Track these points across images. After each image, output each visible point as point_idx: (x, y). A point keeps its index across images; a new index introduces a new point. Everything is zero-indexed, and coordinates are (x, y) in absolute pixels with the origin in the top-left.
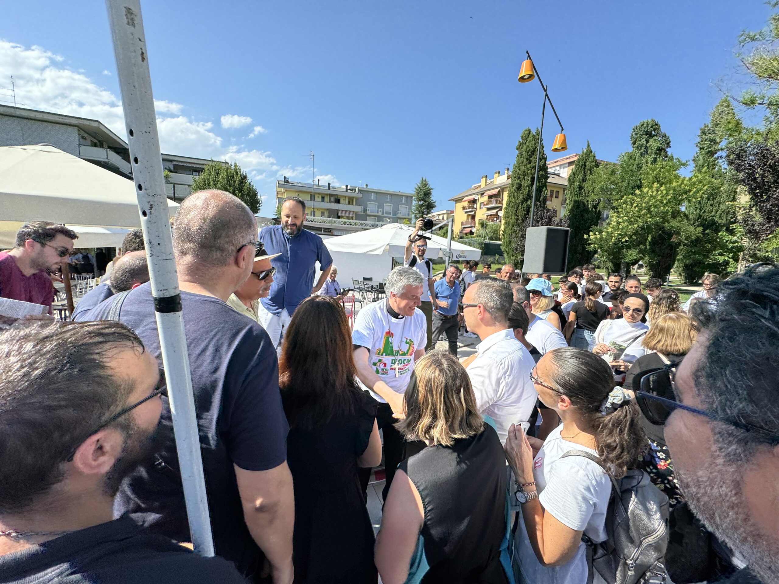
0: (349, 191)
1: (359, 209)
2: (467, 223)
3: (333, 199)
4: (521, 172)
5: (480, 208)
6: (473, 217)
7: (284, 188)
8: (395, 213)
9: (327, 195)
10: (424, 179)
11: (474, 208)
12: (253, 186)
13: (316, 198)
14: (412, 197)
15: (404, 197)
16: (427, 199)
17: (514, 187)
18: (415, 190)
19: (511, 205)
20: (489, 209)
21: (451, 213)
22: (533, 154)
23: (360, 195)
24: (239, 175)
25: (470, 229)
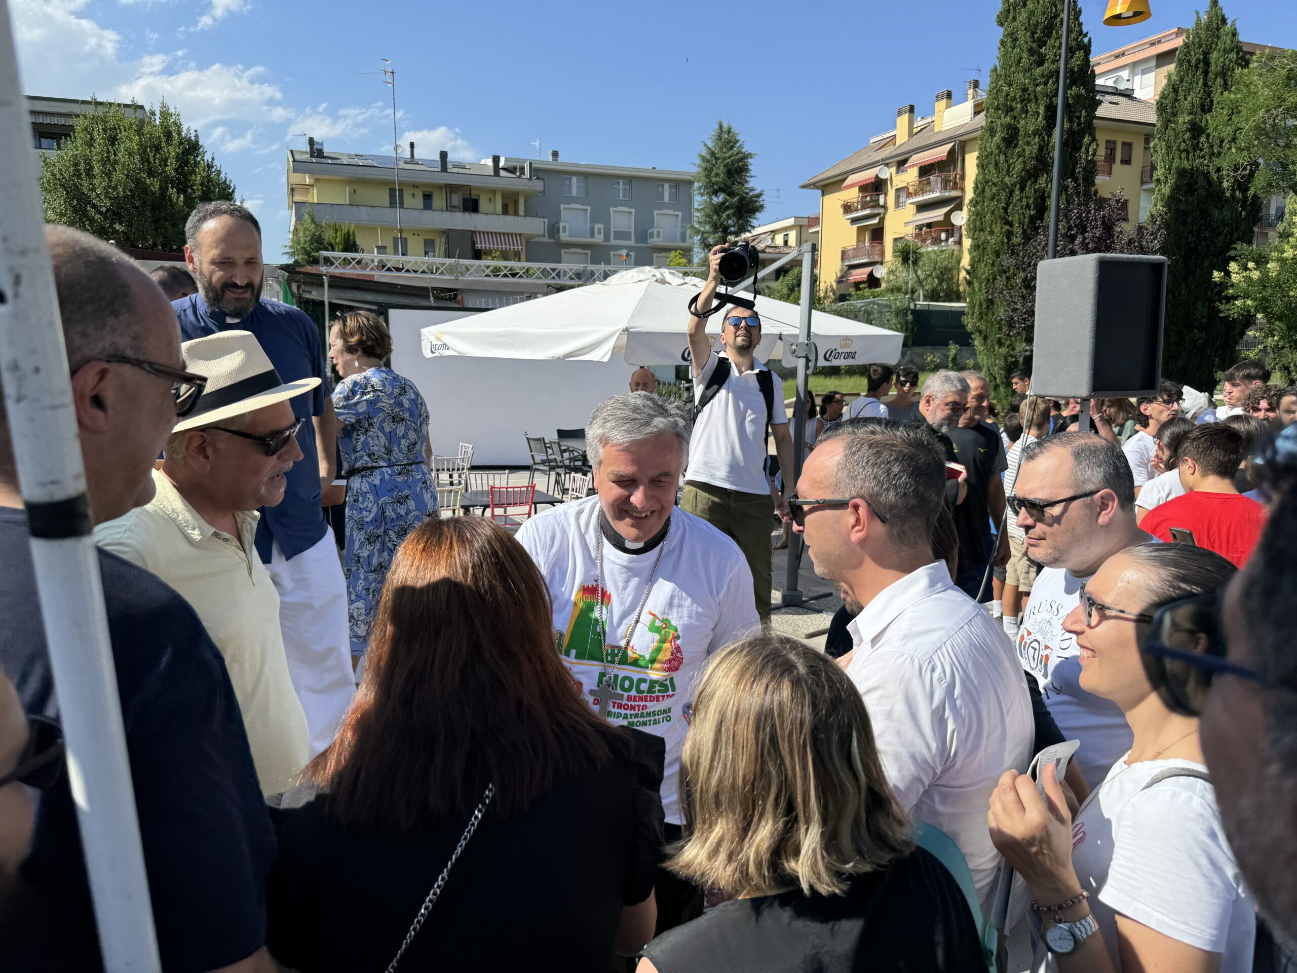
0: (502, 173)
1: (534, 226)
2: (857, 251)
3: (456, 200)
4: (1014, 92)
5: (897, 205)
6: (877, 234)
7: (311, 172)
8: (643, 235)
9: (440, 187)
10: (725, 127)
11: (877, 206)
12: (219, 173)
13: (408, 200)
14: (690, 183)
15: (666, 186)
16: (736, 188)
17: (997, 138)
18: (698, 161)
19: (988, 194)
20: (922, 207)
21: (810, 226)
22: (1049, 36)
23: (538, 185)
24: (176, 142)
25: (868, 270)
